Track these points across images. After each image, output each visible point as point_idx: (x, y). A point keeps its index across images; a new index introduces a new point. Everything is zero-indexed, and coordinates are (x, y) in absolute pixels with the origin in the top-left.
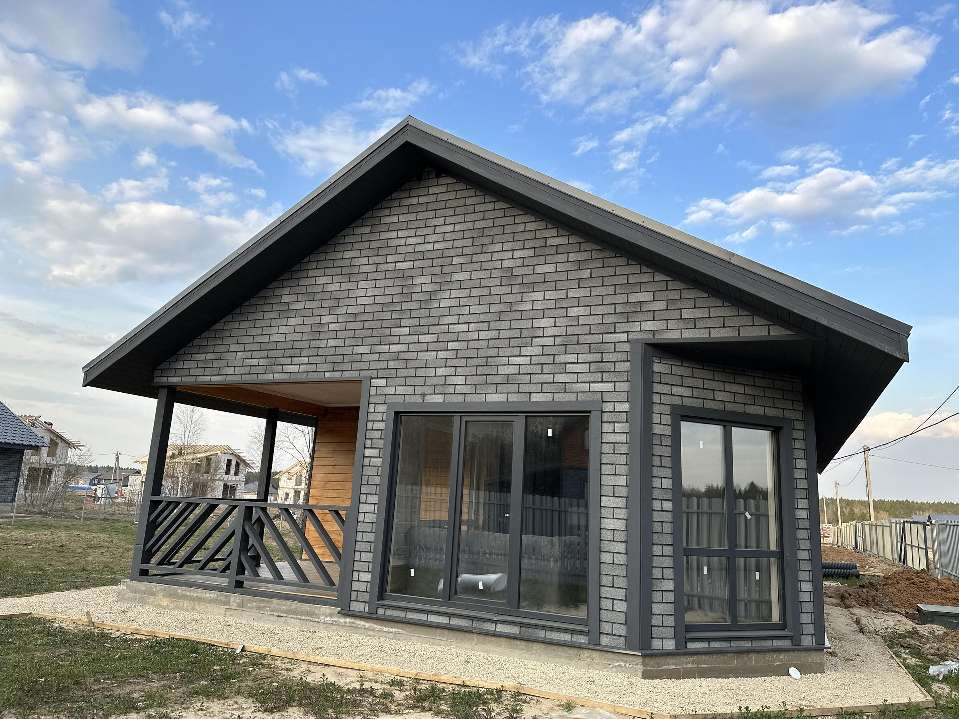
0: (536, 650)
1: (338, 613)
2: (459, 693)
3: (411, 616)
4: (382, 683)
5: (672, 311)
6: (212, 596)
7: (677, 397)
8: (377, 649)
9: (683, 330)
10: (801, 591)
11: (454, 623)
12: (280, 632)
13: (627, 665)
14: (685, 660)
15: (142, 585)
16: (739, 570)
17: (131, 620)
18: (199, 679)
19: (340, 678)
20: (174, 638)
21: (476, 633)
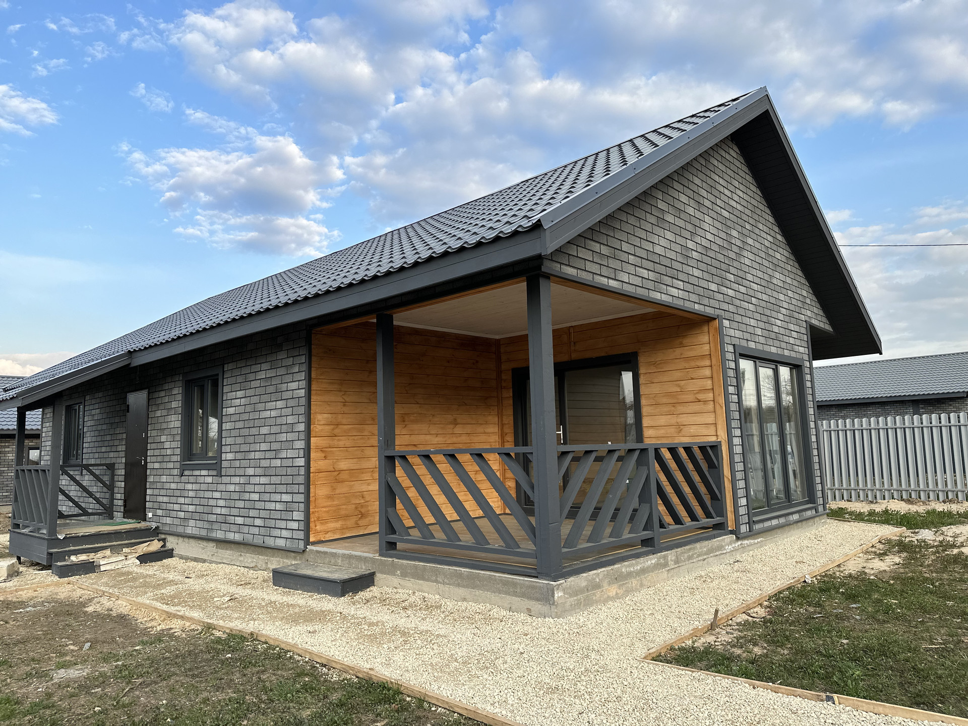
1: (736, 539)
3: (766, 525)
6: (653, 562)
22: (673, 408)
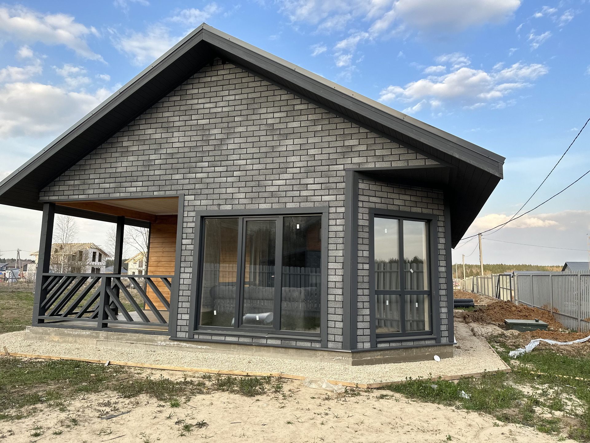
0: (290, 353)
1: (169, 339)
2: (245, 380)
3: (215, 338)
4: (198, 377)
5: (369, 151)
6: (87, 333)
7: (372, 203)
8: (194, 359)
9: (376, 163)
10: (441, 313)
11: (241, 341)
12: (133, 352)
13: (343, 358)
14: (376, 354)
15: (40, 329)
16: (407, 302)
17: (34, 350)
18: (81, 382)
19: (172, 377)
20: (63, 360)
21: (255, 345)
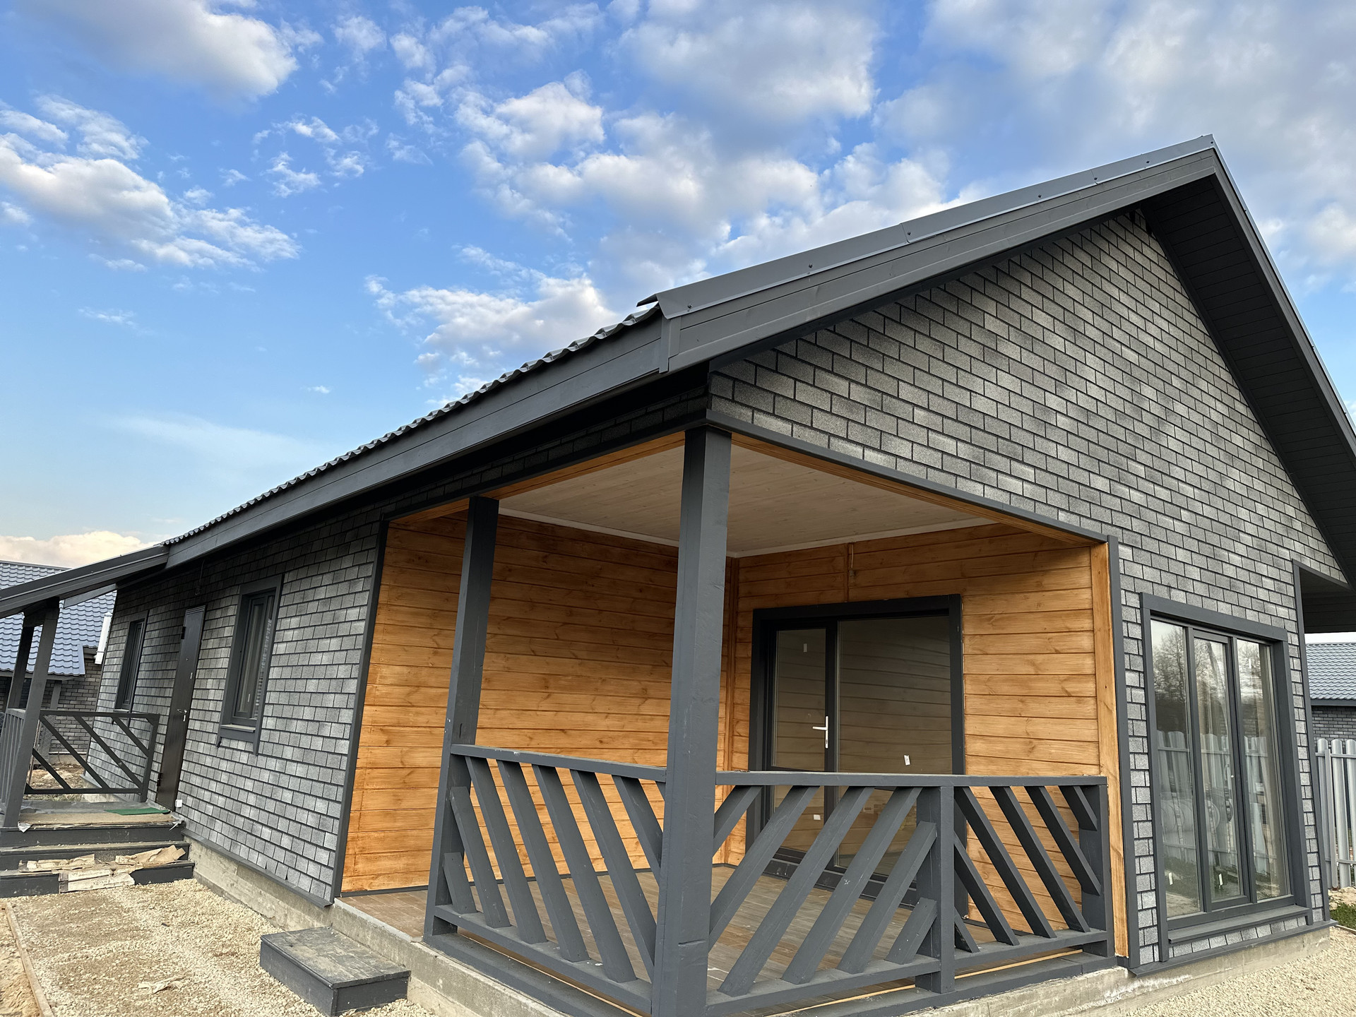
22: (1021, 705)
